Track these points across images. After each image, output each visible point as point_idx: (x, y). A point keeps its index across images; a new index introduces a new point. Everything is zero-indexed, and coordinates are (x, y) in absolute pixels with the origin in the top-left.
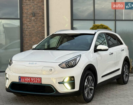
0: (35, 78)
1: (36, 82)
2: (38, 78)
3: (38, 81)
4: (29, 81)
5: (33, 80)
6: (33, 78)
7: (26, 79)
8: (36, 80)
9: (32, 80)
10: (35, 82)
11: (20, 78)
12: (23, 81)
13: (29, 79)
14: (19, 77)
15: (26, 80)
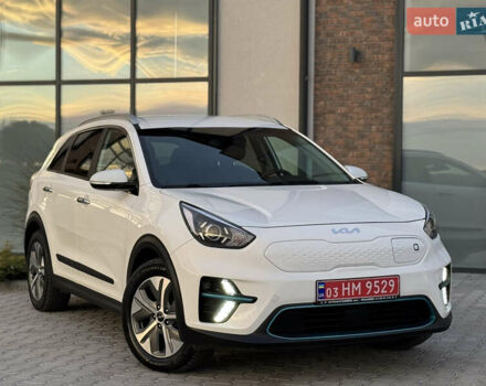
0: (380, 279)
1: (382, 295)
2: (388, 278)
3: (388, 288)
4: (356, 292)
5: (374, 289)
6: (372, 279)
7: (346, 286)
8: (381, 287)
9: (370, 287)
10: (380, 293)
11: (322, 287)
12: (333, 298)
13: (359, 285)
14: (319, 283)
15: (346, 291)
